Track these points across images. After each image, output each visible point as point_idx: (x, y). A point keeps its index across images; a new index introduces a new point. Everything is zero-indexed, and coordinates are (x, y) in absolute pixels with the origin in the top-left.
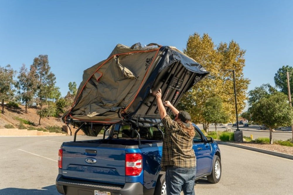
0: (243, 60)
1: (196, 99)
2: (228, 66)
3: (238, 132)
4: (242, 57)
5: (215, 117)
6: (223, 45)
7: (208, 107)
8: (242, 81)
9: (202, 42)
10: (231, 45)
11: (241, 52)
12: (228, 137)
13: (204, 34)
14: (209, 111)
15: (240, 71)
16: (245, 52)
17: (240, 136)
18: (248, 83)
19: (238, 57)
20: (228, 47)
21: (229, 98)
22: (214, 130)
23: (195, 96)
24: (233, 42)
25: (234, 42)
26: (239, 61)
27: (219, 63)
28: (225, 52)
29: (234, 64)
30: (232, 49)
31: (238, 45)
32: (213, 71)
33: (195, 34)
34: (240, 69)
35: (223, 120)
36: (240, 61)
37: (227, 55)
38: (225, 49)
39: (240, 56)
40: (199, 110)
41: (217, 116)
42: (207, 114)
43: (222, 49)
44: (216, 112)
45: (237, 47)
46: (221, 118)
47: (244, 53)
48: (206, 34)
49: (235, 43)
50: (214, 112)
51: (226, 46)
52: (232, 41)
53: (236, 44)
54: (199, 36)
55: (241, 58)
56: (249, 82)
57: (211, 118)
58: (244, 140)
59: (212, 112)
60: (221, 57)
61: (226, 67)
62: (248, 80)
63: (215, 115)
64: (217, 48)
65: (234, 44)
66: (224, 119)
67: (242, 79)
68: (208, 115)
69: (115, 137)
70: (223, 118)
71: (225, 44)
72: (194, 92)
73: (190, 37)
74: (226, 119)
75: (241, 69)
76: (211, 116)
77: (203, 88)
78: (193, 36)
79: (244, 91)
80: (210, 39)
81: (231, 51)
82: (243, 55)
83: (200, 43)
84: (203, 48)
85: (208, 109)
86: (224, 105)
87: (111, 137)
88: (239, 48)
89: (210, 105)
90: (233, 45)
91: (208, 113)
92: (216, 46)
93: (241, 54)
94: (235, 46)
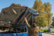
3: (49, 29)
8: (51, 14)
9: (39, 2)
12: (46, 31)
18: (52, 14)
21: (47, 19)
22: (42, 29)
27: (44, 9)
29: (48, 9)
32: (42, 11)
36: (50, 8)
37: (46, 6)
40: (38, 23)
47: (51, 6)
57: (41, 25)
58: (51, 32)
60: (44, 7)
64: (43, 4)
69: (10, 31)
71: (46, 3)
75: (50, 10)
77: (39, 16)
79: (51, 17)
80: (41, 1)
84: (39, 4)
86: (45, 21)
87: (9, 31)
88: (50, 4)
89: (41, 21)
90: (48, 3)
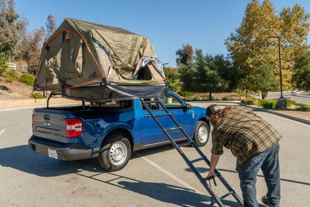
0: (308, 24)
1: (252, 67)
2: (289, 32)
3: (282, 99)
4: (307, 21)
5: (264, 85)
6: (286, 9)
7: (257, 75)
8: (304, 47)
9: (260, 9)
10: (295, 8)
11: (306, 16)
14: (258, 79)
15: (304, 36)
17: (283, 103)
19: (302, 21)
20: (291, 11)
23: (251, 64)
25: (298, 6)
26: (303, 25)
27: (279, 29)
28: (288, 17)
29: (296, 29)
30: (296, 13)
31: (303, 8)
34: (303, 34)
35: (273, 88)
38: (288, 13)
39: (304, 20)
41: (266, 83)
42: (255, 82)
43: (285, 14)
44: (265, 80)
45: (301, 11)
46: (271, 86)
50: (263, 79)
51: (290, 11)
52: (296, 4)
53: (301, 7)
54: (258, 3)
55: (305, 23)
57: (260, 86)
59: (261, 80)
61: (286, 33)
63: (264, 82)
64: (280, 13)
65: (298, 8)
66: (275, 87)
67: (304, 45)
68: (257, 83)
70: (273, 86)
71: (288, 9)
72: (250, 61)
73: (248, 4)
74: (276, 86)
75: (305, 34)
76: (259, 84)
77: (259, 56)
78: (251, 3)
80: (271, 4)
81: (294, 15)
82: (308, 18)
83: (258, 10)
84: (261, 15)
85: (257, 77)
88: (304, 12)
89: (259, 73)
91: (257, 81)
92: (277, 11)
93: (306, 18)
94: (299, 10)
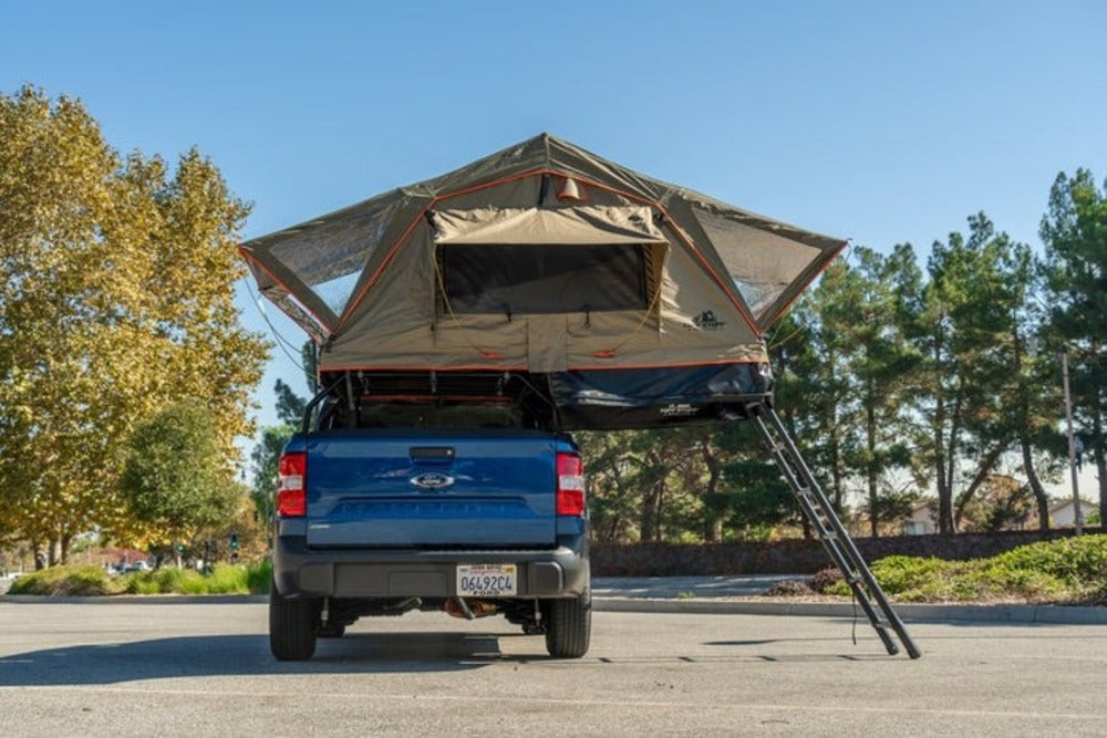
4: (233, 230)
5: (183, 496)
6: (145, 164)
7: (153, 445)
10: (186, 168)
11: (231, 211)
13: (62, 99)
14: (159, 466)
15: (224, 296)
16: (249, 209)
18: (265, 358)
20: (170, 177)
24: (194, 156)
25: (202, 159)
30: (194, 189)
31: (220, 176)
33: (28, 95)
35: (215, 511)
38: (154, 184)
39: (225, 225)
42: (146, 484)
43: (144, 185)
46: (207, 502)
47: (244, 215)
48: (71, 99)
49: (207, 163)
51: (163, 174)
52: (193, 151)
53: (211, 166)
54: (46, 106)
55: (230, 238)
56: (268, 352)
57: (165, 501)
59: (170, 471)
62: (261, 341)
63: (181, 486)
65: (201, 169)
67: (240, 337)
68: (153, 489)
70: (215, 500)
71: (157, 163)
72: (23, 384)
75: (229, 289)
79: (246, 395)
85: (152, 457)
88: (224, 191)
89: (161, 440)
93: (230, 219)
94: (203, 177)
